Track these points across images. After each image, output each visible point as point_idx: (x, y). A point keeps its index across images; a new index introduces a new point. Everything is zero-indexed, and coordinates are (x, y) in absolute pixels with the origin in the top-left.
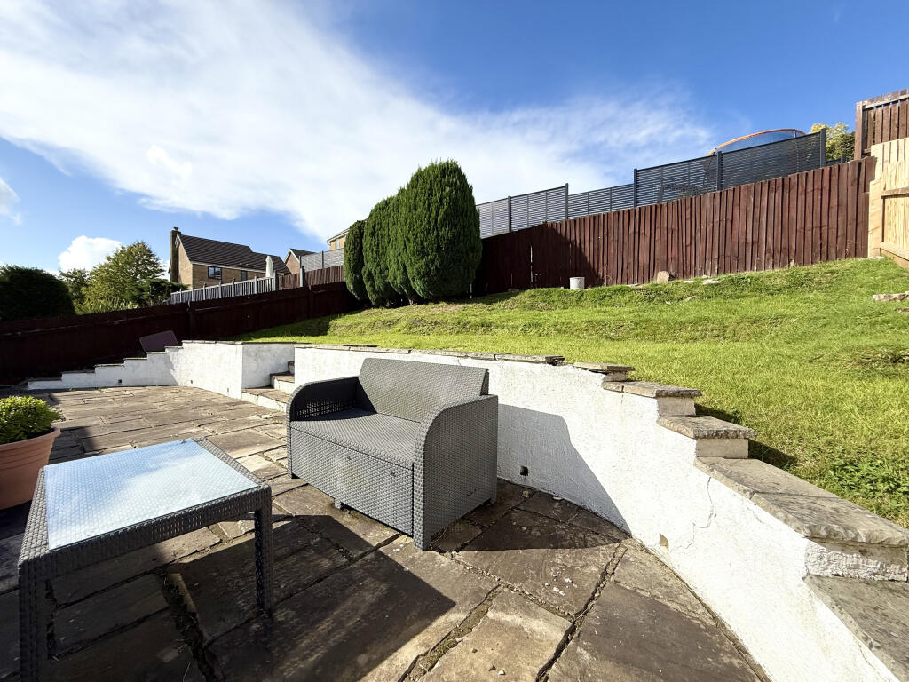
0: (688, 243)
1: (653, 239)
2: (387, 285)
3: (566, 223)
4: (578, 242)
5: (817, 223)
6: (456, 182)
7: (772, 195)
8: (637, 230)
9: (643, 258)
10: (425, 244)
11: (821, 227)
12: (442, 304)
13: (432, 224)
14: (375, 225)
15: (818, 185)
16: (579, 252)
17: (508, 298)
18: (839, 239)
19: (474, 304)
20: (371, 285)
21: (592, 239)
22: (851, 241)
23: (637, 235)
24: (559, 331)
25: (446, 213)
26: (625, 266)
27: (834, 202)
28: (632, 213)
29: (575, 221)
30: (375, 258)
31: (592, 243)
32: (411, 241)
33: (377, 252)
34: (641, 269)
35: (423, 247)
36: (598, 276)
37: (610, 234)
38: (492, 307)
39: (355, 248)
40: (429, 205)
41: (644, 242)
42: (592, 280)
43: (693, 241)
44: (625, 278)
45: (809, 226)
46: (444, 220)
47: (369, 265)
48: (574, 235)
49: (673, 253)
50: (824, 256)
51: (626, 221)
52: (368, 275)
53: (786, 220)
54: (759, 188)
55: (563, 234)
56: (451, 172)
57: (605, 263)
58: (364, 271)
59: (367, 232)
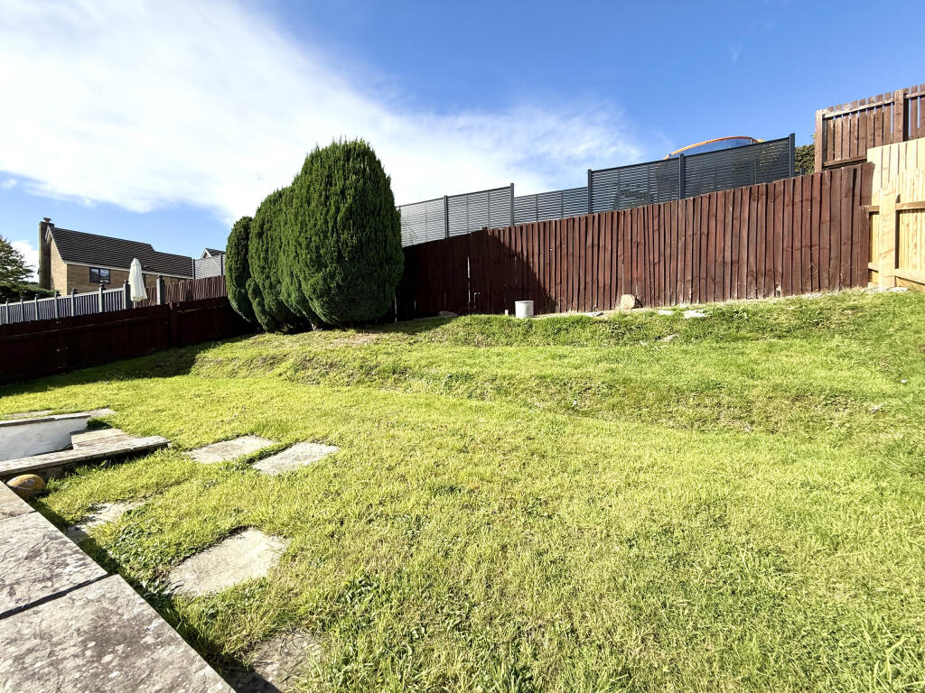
0: (656, 260)
1: (615, 255)
2: (280, 304)
3: (510, 229)
4: (525, 254)
5: (806, 241)
6: (365, 169)
7: (754, 204)
8: (596, 242)
9: (604, 276)
10: (322, 251)
11: (811, 247)
12: (351, 332)
13: (330, 225)
14: (263, 224)
15: (807, 194)
16: (526, 267)
17: (437, 326)
18: (832, 262)
19: (392, 334)
20: (259, 304)
21: (542, 251)
22: (846, 266)
23: (596, 249)
24: (498, 390)
25: (350, 210)
26: (582, 286)
27: (826, 216)
28: (590, 221)
29: (522, 228)
30: (264, 268)
31: (542, 256)
32: (303, 246)
33: (266, 259)
34: (601, 290)
35: (319, 256)
36: (550, 298)
37: (564, 246)
38: (415, 338)
39: (238, 254)
40: (327, 198)
41: (605, 257)
42: (543, 304)
43: (662, 258)
44: (582, 302)
45: (797, 244)
46: (347, 219)
47: (256, 276)
48: (520, 246)
49: (639, 272)
50: (816, 283)
51: (583, 229)
52: (254, 290)
53: (770, 237)
54: (738, 195)
55: (507, 244)
56: (358, 155)
57: (558, 281)
58: (249, 284)
59: (254, 231)
